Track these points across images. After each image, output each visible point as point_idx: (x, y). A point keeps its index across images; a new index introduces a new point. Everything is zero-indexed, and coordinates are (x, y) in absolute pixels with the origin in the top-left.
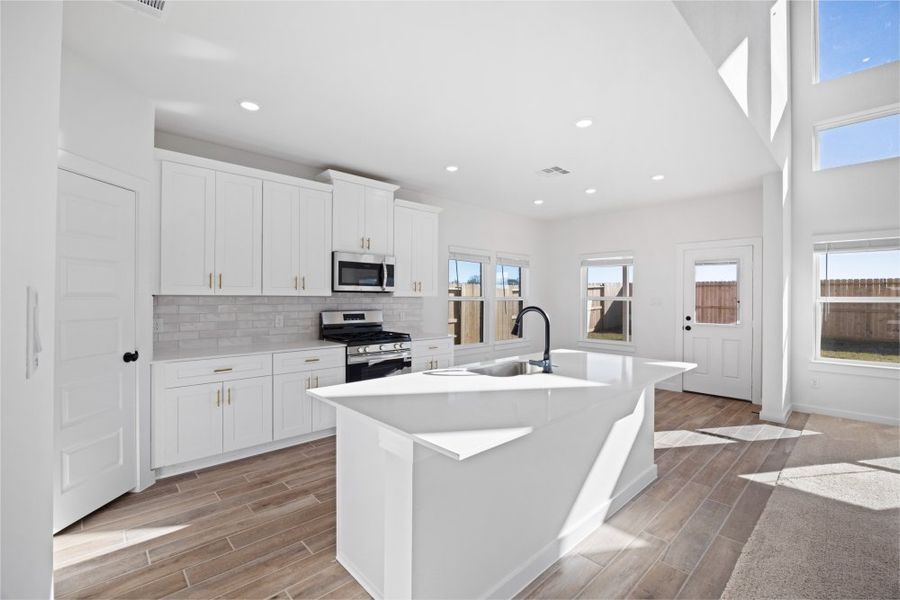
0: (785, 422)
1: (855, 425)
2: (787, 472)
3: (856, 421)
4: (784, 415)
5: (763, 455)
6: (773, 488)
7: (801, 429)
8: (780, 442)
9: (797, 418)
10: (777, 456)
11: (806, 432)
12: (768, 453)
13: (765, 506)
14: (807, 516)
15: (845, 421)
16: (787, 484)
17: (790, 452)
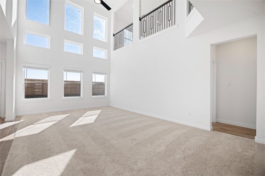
0: (14, 120)
1: (34, 115)
2: (17, 132)
3: (34, 114)
4: (14, 118)
5: (8, 131)
6: (13, 139)
7: (20, 120)
8: (13, 125)
9: (18, 118)
10: (13, 129)
11: (21, 121)
12: (10, 130)
13: (11, 145)
14: (25, 141)
15: (32, 115)
16: (18, 136)
17: (17, 128)
